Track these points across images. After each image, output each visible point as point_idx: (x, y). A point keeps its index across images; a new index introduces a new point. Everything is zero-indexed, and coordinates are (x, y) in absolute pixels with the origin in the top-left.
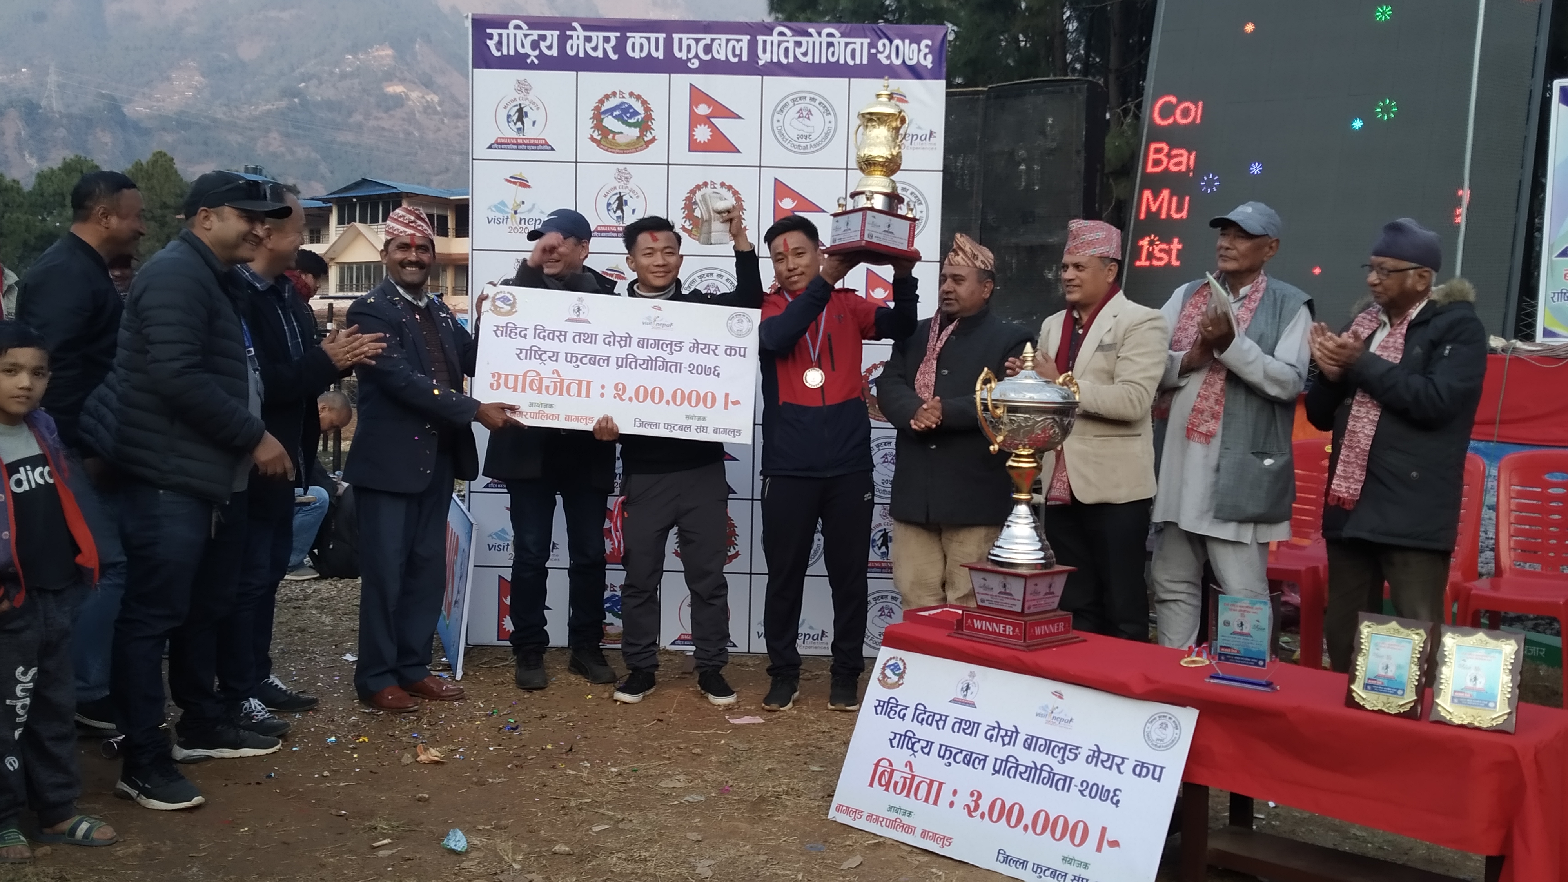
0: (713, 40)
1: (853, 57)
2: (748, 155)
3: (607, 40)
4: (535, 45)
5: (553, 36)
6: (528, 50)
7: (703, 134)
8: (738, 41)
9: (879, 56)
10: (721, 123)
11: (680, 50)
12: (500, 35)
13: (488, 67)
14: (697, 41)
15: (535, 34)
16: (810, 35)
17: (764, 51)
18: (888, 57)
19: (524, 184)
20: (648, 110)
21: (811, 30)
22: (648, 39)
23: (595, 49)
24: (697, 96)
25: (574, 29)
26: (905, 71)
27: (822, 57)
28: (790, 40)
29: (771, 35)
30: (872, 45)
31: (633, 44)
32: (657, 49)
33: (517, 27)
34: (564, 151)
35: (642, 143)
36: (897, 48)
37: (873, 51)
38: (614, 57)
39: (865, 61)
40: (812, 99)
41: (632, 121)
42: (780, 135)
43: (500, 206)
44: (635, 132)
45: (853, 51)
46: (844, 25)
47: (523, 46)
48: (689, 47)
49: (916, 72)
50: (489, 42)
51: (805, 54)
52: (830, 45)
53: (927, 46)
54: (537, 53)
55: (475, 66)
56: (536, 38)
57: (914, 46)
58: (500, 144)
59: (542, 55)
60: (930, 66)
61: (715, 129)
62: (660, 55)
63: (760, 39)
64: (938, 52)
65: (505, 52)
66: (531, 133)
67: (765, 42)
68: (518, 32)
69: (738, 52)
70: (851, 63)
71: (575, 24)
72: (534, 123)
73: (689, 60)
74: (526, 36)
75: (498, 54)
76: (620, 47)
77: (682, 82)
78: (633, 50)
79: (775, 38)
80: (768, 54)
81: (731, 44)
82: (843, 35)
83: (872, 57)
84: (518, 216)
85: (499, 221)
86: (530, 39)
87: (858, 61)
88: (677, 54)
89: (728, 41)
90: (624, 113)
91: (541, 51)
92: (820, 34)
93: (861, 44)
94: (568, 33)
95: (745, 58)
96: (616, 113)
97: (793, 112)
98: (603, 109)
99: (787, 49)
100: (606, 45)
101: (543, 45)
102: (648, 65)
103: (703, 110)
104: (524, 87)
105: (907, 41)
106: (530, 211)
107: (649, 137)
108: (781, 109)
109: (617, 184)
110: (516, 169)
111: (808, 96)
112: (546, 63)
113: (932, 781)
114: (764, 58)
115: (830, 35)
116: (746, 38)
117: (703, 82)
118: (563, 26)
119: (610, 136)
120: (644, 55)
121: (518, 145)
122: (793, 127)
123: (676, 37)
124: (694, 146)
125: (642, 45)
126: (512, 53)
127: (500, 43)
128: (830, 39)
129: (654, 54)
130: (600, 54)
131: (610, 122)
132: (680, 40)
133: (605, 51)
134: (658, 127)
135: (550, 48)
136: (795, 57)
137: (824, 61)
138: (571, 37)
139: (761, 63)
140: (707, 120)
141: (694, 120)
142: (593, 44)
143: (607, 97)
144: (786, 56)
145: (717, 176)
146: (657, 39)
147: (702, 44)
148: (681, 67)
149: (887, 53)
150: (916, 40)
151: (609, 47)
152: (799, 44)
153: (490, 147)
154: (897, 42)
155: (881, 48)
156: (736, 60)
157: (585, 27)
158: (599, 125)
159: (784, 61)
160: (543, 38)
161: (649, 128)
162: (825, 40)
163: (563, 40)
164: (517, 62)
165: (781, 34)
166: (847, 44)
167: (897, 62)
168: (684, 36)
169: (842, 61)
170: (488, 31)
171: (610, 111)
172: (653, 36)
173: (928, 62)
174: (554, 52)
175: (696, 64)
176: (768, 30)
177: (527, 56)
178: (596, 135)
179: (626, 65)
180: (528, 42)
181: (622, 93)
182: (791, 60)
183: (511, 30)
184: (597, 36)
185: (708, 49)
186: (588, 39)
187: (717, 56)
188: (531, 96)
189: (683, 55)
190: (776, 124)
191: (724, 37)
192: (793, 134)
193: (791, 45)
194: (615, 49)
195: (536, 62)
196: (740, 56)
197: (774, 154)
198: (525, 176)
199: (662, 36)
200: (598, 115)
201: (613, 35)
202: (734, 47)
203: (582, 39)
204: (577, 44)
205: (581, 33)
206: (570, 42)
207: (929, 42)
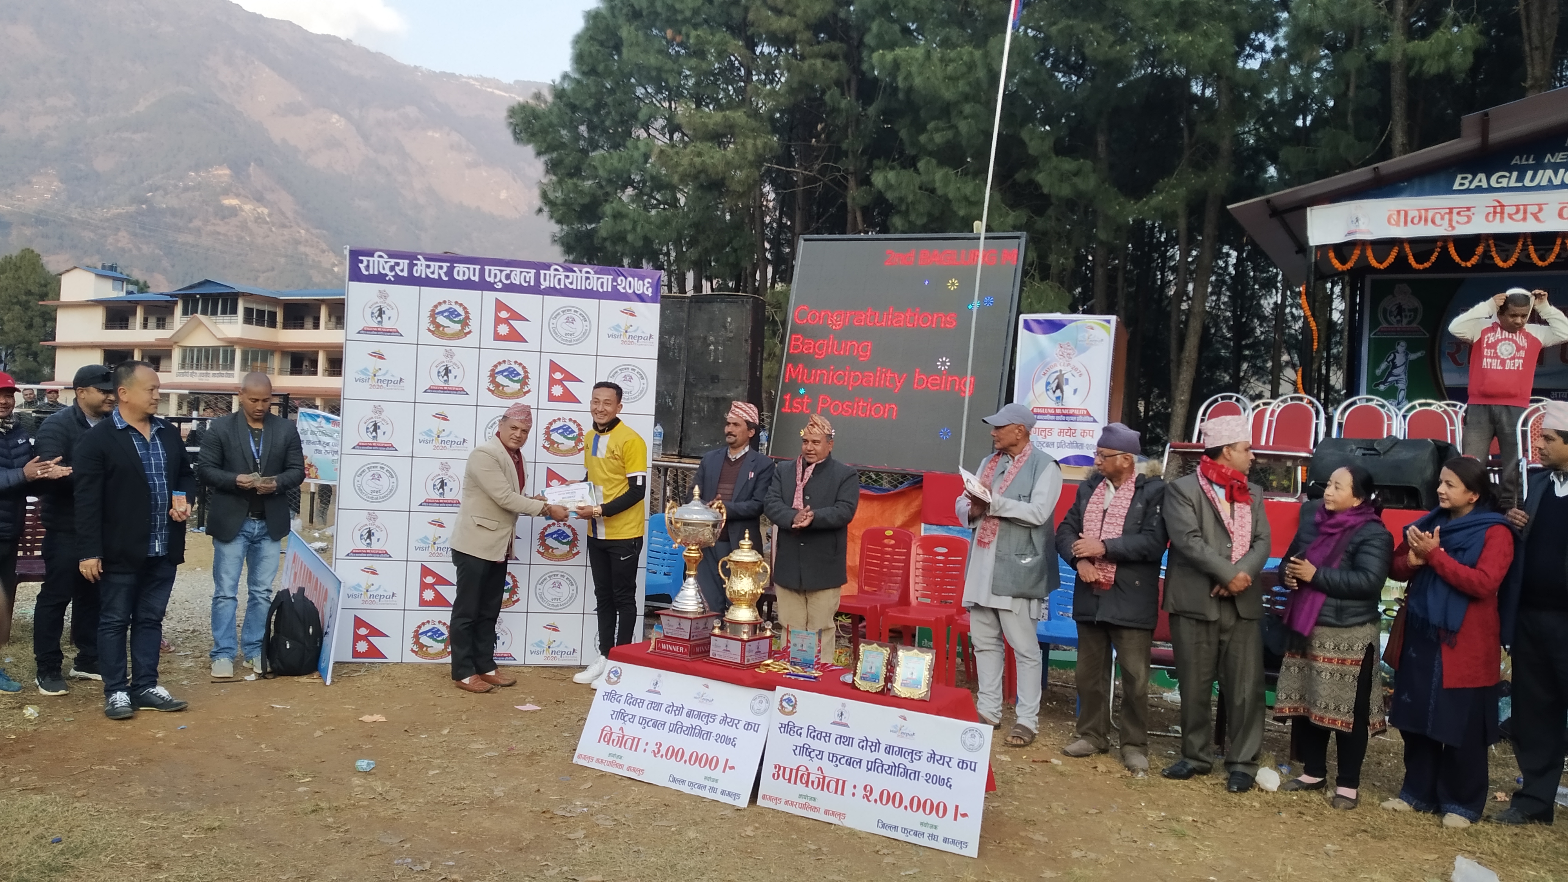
0: (511, 271)
1: (602, 287)
2: (533, 343)
3: (441, 267)
4: (392, 269)
5: (405, 263)
6: (387, 271)
7: (503, 330)
8: (528, 273)
9: (619, 287)
10: (514, 323)
11: (490, 276)
12: (368, 261)
13: (359, 280)
14: (501, 271)
15: (392, 262)
16: (574, 272)
17: (545, 280)
18: (624, 288)
19: (381, 357)
20: (467, 313)
21: (575, 269)
22: (469, 268)
23: (433, 273)
24: (500, 306)
25: (419, 260)
26: (635, 298)
27: (583, 286)
28: (562, 274)
29: (549, 270)
30: (614, 280)
31: (458, 272)
32: (474, 275)
33: (381, 257)
34: (409, 335)
35: (462, 334)
36: (630, 283)
37: (615, 284)
38: (445, 279)
39: (610, 290)
40: (575, 311)
41: (456, 319)
42: (554, 333)
43: (364, 371)
44: (458, 327)
45: (602, 283)
46: (596, 267)
47: (384, 269)
48: (496, 275)
49: (641, 298)
50: (360, 265)
51: (571, 283)
52: (588, 278)
53: (649, 283)
54: (393, 273)
55: (351, 279)
56: (393, 264)
57: (641, 282)
58: (366, 331)
59: (396, 276)
60: (650, 295)
61: (511, 327)
62: (476, 279)
63: (542, 272)
64: (656, 287)
65: (371, 272)
66: (387, 324)
67: (545, 274)
68: (380, 259)
69: (528, 280)
70: (601, 290)
71: (419, 257)
72: (389, 318)
73: (495, 283)
74: (386, 262)
75: (366, 273)
76: (450, 272)
77: (490, 297)
78: (458, 275)
79: (552, 272)
80: (547, 282)
81: (524, 274)
82: (596, 273)
83: (614, 288)
84: (376, 378)
85: (363, 381)
86: (389, 264)
87: (605, 290)
88: (488, 279)
89: (521, 272)
90: (451, 314)
91: (396, 273)
92: (581, 271)
93: (607, 279)
94: (415, 262)
95: (532, 284)
96: (446, 314)
97: (563, 319)
98: (437, 311)
99: (559, 280)
100: (440, 271)
101: (397, 268)
102: (468, 285)
103: (504, 314)
104: (383, 295)
105: (636, 279)
106: (384, 374)
107: (467, 330)
108: (555, 317)
109: (445, 360)
110: (375, 347)
111: (573, 309)
112: (399, 280)
113: (634, 738)
114: (544, 285)
115: (587, 272)
116: (533, 271)
117: (505, 298)
118: (412, 258)
119: (441, 329)
120: (465, 278)
121: (378, 332)
122: (563, 328)
123: (487, 268)
124: (498, 337)
125: (464, 272)
126: (376, 273)
127: (368, 266)
128: (588, 275)
129: (473, 278)
130: (436, 276)
131: (441, 320)
132: (490, 270)
133: (439, 275)
134: (474, 324)
135: (402, 271)
136: (565, 285)
137: (583, 288)
138: (416, 265)
139: (542, 287)
140: (506, 321)
141: (498, 321)
142: (431, 270)
143: (440, 304)
144: (559, 284)
145: (512, 357)
146: (474, 269)
147: (504, 273)
148: (490, 287)
149: (623, 285)
150: (642, 278)
151: (442, 272)
152: (567, 277)
153: (359, 333)
154: (630, 279)
155: (619, 282)
156: (526, 285)
157: (427, 259)
158: (434, 322)
159: (558, 287)
160: (398, 264)
161: (468, 324)
162: (584, 275)
163: (411, 266)
164: (380, 278)
165: (556, 270)
166: (598, 278)
167: (630, 291)
168: (492, 268)
169: (595, 289)
170: (360, 258)
171: (442, 313)
172: (472, 267)
173: (649, 292)
174: (405, 274)
175: (500, 286)
176: (547, 267)
177: (387, 275)
178: (431, 328)
179: (453, 284)
180: (387, 267)
181: (450, 301)
182: (562, 286)
183: (376, 258)
184: (435, 265)
185: (508, 277)
186: (428, 267)
187: (514, 282)
188: (388, 301)
189: (492, 280)
190: (551, 326)
191: (519, 270)
192: (563, 333)
193: (562, 277)
194: (446, 273)
195: (392, 279)
196: (529, 282)
197: (550, 344)
198: (382, 352)
199: (478, 267)
200: (433, 315)
201: (445, 265)
202: (525, 277)
203: (424, 266)
204: (421, 269)
205: (424, 263)
206: (415, 268)
207: (650, 280)
